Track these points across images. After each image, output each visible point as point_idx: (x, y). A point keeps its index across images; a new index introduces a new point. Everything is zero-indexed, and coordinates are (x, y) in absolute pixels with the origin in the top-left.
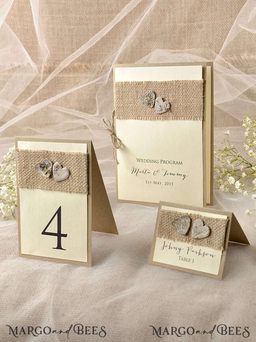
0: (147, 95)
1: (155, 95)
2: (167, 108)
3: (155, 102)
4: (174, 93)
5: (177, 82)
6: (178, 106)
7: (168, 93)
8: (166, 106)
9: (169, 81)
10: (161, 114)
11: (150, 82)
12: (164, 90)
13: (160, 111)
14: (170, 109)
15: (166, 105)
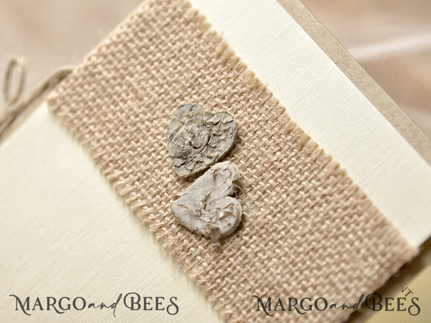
0: (211, 120)
1: (234, 147)
2: (214, 226)
3: (208, 168)
4: (290, 204)
5: (335, 176)
6: (256, 254)
7: (276, 181)
8: (224, 217)
9: (320, 148)
10: (183, 227)
11: (264, 90)
12: (275, 158)
13: (190, 213)
14: (224, 239)
15: (228, 214)
